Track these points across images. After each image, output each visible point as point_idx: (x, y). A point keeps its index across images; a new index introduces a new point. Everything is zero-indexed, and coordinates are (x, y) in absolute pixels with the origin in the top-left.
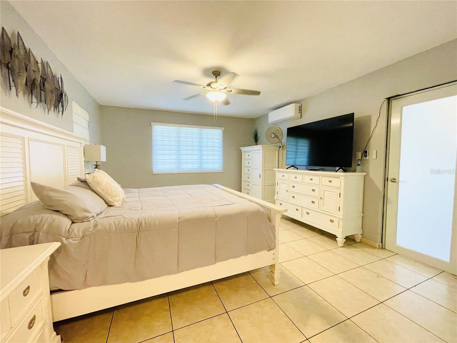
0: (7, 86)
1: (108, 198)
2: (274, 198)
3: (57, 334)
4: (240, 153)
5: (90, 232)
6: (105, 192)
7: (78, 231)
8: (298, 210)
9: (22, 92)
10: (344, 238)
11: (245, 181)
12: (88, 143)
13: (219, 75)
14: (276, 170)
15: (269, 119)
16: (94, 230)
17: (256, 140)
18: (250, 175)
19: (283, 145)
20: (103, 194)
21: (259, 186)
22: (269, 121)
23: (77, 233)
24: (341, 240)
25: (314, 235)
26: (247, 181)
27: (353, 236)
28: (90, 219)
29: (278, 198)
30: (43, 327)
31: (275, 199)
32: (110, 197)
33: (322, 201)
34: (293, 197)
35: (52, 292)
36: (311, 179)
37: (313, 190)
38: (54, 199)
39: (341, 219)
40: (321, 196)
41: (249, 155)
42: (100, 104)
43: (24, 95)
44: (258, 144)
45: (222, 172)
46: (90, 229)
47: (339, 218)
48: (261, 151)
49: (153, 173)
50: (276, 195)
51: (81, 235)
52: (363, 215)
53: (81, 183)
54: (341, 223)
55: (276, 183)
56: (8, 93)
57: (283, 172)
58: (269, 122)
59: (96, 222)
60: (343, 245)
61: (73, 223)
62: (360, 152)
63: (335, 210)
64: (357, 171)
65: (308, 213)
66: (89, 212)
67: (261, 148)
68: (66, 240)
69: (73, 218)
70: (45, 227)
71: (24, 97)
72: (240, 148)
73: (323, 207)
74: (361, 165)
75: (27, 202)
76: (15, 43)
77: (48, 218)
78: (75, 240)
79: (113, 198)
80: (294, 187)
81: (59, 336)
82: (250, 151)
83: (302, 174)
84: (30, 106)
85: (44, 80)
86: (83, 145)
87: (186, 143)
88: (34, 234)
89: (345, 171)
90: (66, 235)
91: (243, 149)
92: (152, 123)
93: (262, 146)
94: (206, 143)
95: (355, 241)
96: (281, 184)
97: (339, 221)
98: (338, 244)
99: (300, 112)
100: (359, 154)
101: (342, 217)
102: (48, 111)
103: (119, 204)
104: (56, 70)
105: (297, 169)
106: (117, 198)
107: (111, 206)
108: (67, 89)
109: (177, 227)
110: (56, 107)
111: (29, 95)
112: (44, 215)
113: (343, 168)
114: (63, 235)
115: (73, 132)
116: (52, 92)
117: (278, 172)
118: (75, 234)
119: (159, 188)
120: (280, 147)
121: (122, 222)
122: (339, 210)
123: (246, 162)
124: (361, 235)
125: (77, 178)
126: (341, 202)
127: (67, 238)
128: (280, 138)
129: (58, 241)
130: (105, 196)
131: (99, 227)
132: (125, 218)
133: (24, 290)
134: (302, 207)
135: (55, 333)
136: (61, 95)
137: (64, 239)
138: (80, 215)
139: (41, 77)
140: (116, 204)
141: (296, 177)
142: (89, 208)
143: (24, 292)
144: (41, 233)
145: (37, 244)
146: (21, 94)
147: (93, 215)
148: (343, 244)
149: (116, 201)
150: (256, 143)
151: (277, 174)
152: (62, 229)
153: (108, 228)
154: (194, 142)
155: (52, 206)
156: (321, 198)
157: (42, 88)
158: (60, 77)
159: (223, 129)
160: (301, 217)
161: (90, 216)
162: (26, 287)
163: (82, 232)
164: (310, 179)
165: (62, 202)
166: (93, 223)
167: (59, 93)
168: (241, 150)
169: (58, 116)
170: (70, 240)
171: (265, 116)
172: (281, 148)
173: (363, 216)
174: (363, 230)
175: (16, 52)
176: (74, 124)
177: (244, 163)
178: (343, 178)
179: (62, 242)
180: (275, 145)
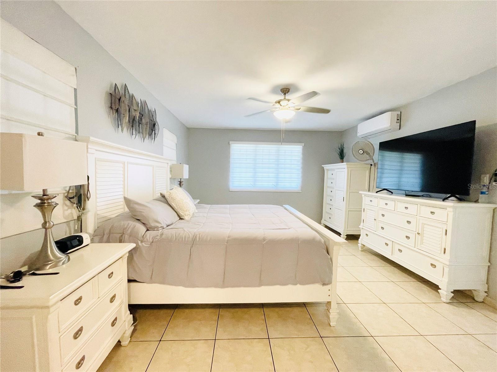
0: (116, 124)
1: (180, 212)
2: (359, 226)
3: (131, 314)
4: (322, 172)
5: (157, 239)
6: (178, 207)
7: (149, 238)
8: (388, 245)
9: (126, 127)
10: (451, 292)
11: (328, 204)
12: (175, 163)
13: (288, 92)
14: (364, 194)
15: (358, 131)
16: (160, 238)
17: (342, 156)
18: (333, 197)
19: (375, 162)
20: (177, 208)
21: (342, 210)
22: (358, 133)
23: (148, 238)
24: (445, 293)
25: (407, 280)
26: (330, 204)
27: (470, 291)
28: (159, 229)
29: (364, 228)
30: (121, 304)
31: (360, 228)
32: (182, 211)
33: (420, 237)
34: (382, 228)
35: (130, 281)
36: (406, 208)
37: (409, 222)
38: (138, 210)
39: (447, 265)
40: (418, 231)
41: (332, 174)
42: (188, 127)
43: (128, 129)
44: (344, 162)
45: (301, 192)
46: (158, 237)
47: (443, 264)
48: (346, 170)
49: (230, 190)
50: (362, 224)
51: (151, 240)
52: (489, 264)
53: (162, 198)
54: (446, 270)
55: (362, 209)
56: (116, 130)
57: (371, 196)
58: (358, 135)
59: (163, 232)
60: (448, 301)
61: (148, 230)
62: (488, 175)
63: (439, 252)
64: (479, 201)
65: (400, 251)
66: (160, 223)
67: (346, 166)
68: (141, 243)
69: (148, 226)
70: (129, 231)
71: (127, 131)
72: (322, 166)
73: (422, 246)
74: (487, 193)
75: (125, 211)
76: (122, 93)
77: (132, 224)
78: (147, 244)
79: (184, 212)
80: (383, 215)
81: (132, 315)
82: (333, 170)
83: (394, 200)
84: (131, 137)
85: (141, 115)
86: (169, 164)
87: (263, 161)
88: (122, 236)
89: (460, 200)
90: (141, 238)
91: (326, 167)
92: (230, 142)
93: (347, 164)
94: (283, 161)
95: (474, 299)
96: (368, 210)
97: (444, 267)
98: (442, 298)
99: (398, 122)
100: (485, 178)
101: (448, 263)
102: (144, 140)
103: (189, 218)
104: (151, 106)
105: (392, 193)
106: (187, 213)
107: (181, 219)
108: (159, 119)
109: (225, 245)
110: (150, 135)
111: (131, 129)
112: (129, 222)
113: (457, 196)
114: (140, 239)
115: (162, 155)
116: (146, 124)
117: (365, 195)
118: (147, 239)
119: (228, 205)
120: (371, 165)
121: (181, 234)
122: (445, 253)
123: (330, 181)
124: (486, 292)
125: (160, 194)
126: (447, 242)
127: (142, 242)
128: (371, 154)
129: (134, 243)
130: (178, 210)
131: (164, 236)
132: (184, 231)
133: (109, 274)
134: (393, 242)
135: (129, 312)
136: (154, 125)
137: (139, 242)
138: (153, 224)
139: (140, 113)
140: (186, 218)
141: (387, 203)
142: (159, 220)
143: (109, 275)
144: (126, 235)
145: (123, 243)
146: (125, 129)
147: (161, 225)
148: (451, 299)
149: (187, 215)
150: (342, 160)
151: (363, 198)
152: (139, 234)
153: (170, 237)
154: (270, 159)
155: (135, 216)
156: (418, 234)
157: (140, 122)
158: (154, 111)
159: (303, 144)
160: (391, 254)
161: (159, 227)
162: (111, 272)
163: (152, 238)
164: (404, 208)
165: (142, 213)
166: (161, 233)
167: (153, 123)
168: (323, 168)
169: (151, 142)
170: (143, 243)
171: (354, 128)
172: (373, 166)
173: (489, 267)
174: (488, 286)
175: (122, 99)
176: (164, 147)
177: (327, 183)
178: (451, 209)
179: (137, 244)
180: (365, 162)
